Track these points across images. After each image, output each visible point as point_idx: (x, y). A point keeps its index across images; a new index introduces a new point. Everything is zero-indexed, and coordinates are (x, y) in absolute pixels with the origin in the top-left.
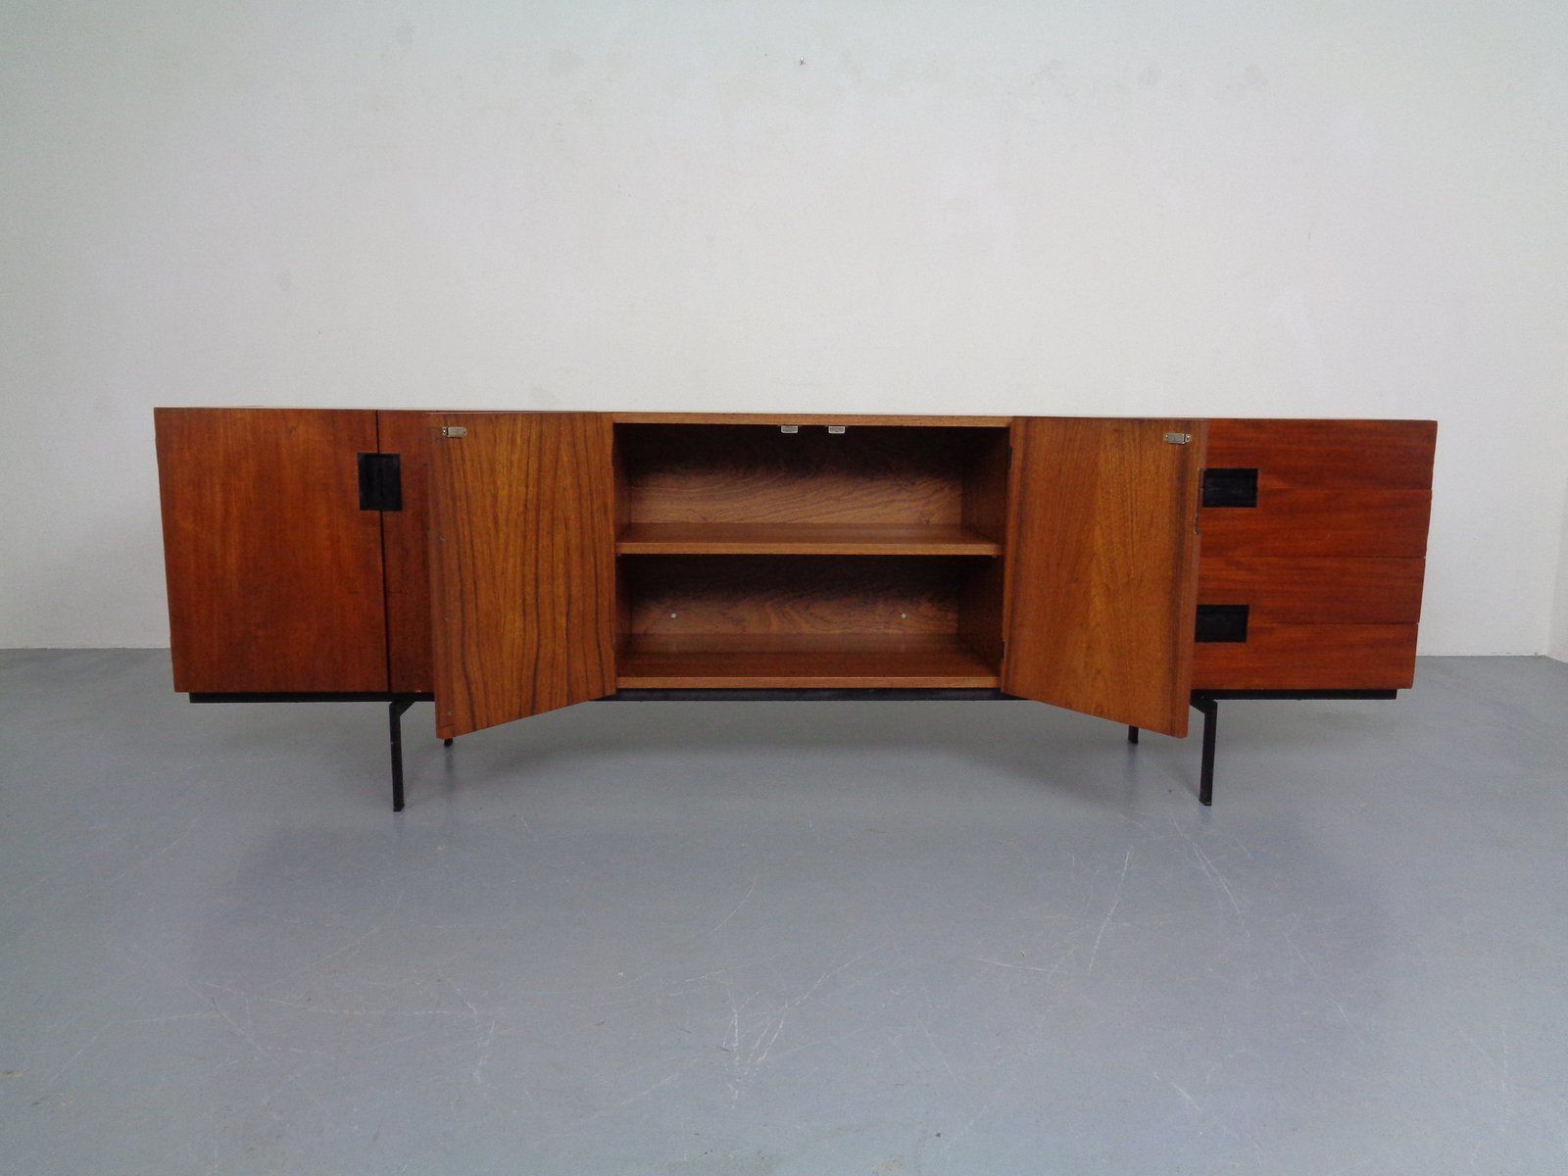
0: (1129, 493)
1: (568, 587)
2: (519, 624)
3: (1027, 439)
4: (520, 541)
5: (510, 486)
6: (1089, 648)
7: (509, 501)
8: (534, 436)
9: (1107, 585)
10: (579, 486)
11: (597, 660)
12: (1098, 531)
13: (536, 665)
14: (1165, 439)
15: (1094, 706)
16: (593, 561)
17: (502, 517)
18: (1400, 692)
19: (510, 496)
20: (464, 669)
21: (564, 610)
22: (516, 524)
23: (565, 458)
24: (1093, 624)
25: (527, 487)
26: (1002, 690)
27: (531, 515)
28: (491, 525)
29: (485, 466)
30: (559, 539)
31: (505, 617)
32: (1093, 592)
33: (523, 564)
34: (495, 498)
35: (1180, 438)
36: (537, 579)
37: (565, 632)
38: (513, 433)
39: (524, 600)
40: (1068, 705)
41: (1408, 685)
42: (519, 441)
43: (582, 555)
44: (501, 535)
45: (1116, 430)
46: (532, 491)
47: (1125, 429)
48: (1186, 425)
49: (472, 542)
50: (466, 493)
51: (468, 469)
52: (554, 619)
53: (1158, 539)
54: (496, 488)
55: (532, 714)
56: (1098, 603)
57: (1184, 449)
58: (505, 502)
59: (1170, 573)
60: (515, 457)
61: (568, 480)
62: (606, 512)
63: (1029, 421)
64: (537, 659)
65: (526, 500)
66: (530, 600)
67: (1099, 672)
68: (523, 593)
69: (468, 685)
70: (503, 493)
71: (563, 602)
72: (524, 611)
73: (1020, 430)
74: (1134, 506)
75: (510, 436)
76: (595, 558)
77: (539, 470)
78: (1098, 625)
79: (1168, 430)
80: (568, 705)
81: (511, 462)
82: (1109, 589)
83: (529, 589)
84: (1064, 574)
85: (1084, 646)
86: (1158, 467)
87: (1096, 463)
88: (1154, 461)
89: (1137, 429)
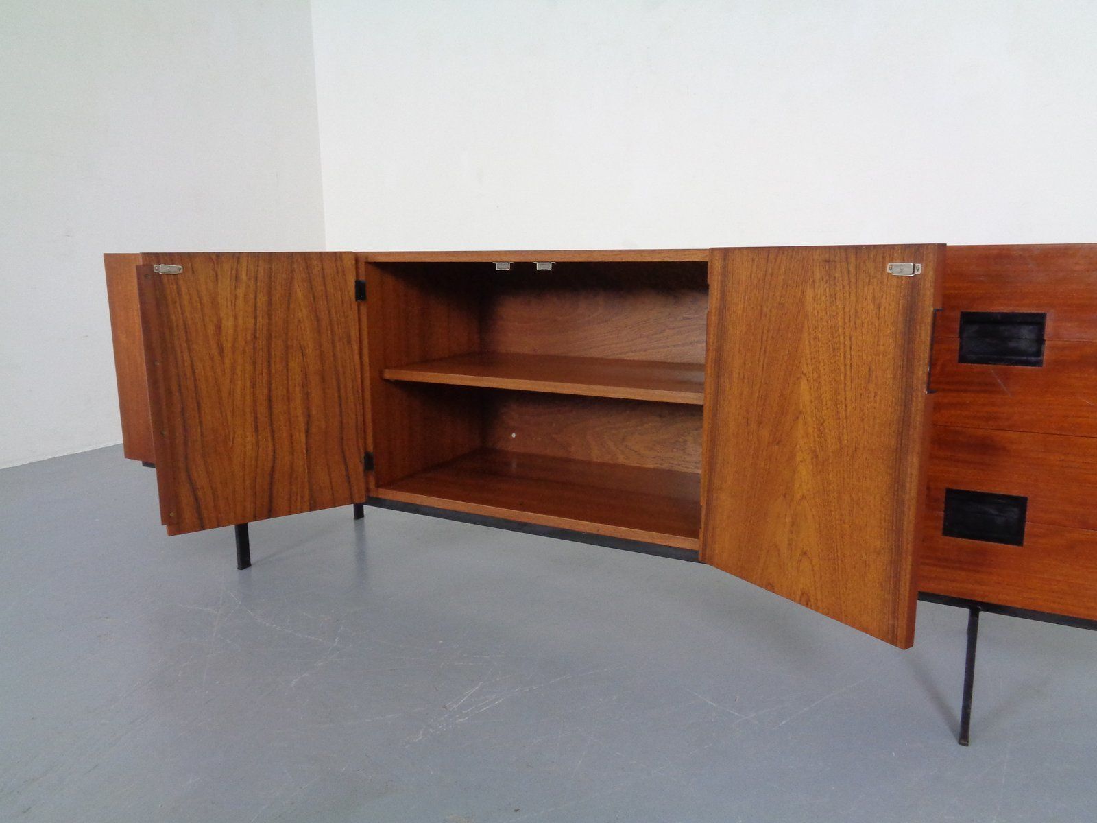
0: (842, 339)
1: (307, 408)
2: (250, 438)
3: (725, 274)
4: (249, 367)
5: (236, 318)
6: (793, 524)
7: (235, 331)
8: (261, 273)
9: (815, 452)
10: (318, 320)
11: (344, 473)
12: (804, 385)
13: (272, 475)
14: (889, 271)
15: (799, 593)
16: (335, 384)
17: (227, 346)
19: (236, 326)
20: (189, 477)
21: (302, 426)
22: (244, 351)
23: (300, 292)
24: (798, 496)
25: (255, 318)
27: (261, 343)
28: (215, 352)
29: (206, 299)
30: (295, 365)
31: (234, 432)
32: (799, 458)
33: (253, 386)
34: (219, 328)
35: (906, 268)
36: (270, 400)
37: (304, 446)
38: (237, 270)
39: (256, 418)
40: (770, 587)
42: (244, 277)
43: (323, 379)
44: (227, 362)
45: (828, 261)
46: (261, 321)
47: (837, 259)
48: (914, 252)
49: (192, 366)
50: (185, 324)
51: (186, 302)
52: (292, 436)
53: (878, 398)
54: (220, 320)
55: (269, 517)
56: (805, 478)
57: (913, 283)
58: (231, 332)
59: (893, 442)
60: (241, 292)
61: (303, 313)
62: (349, 342)
63: (726, 252)
64: (273, 468)
65: (255, 330)
66: (263, 419)
67: (805, 554)
68: (255, 412)
69: (194, 490)
70: (228, 324)
71: (302, 420)
72: (256, 428)
73: (718, 262)
74: (848, 357)
75: (234, 272)
76: (338, 380)
77: (270, 303)
78: (803, 497)
79: (892, 260)
80: (311, 510)
81: (236, 297)
82: (816, 456)
83: (262, 409)
84: (765, 433)
85: (788, 520)
86: (879, 306)
87: (802, 302)
88: (874, 299)
89: (852, 259)
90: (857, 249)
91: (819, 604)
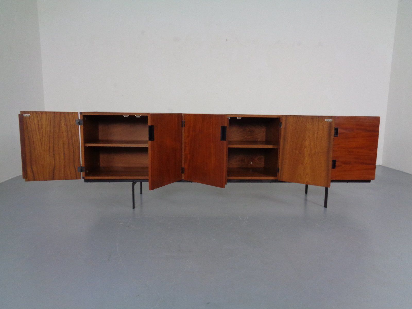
0: (315, 133)
3: (286, 120)
9: (309, 154)
12: (307, 142)
14: (325, 121)
15: (305, 182)
18: (371, 181)
26: (279, 180)
32: (305, 156)
35: (331, 120)
40: (298, 182)
41: (373, 179)
45: (312, 118)
47: (314, 118)
48: (331, 117)
53: (324, 143)
56: (307, 160)
57: (330, 123)
59: (327, 151)
63: (286, 116)
67: (307, 174)
73: (284, 118)
74: (317, 136)
78: (306, 163)
79: (326, 118)
84: (297, 152)
85: (303, 168)
86: (323, 127)
87: (306, 126)
88: (322, 126)
89: (318, 118)
90: (319, 117)
91: (311, 183)
